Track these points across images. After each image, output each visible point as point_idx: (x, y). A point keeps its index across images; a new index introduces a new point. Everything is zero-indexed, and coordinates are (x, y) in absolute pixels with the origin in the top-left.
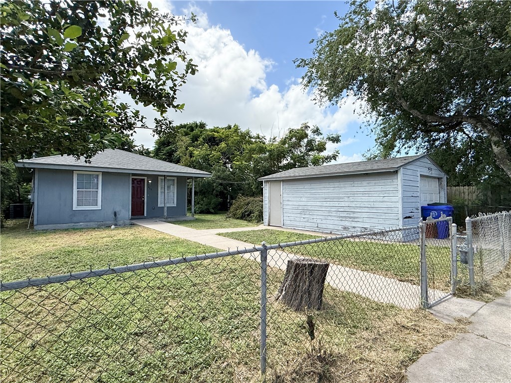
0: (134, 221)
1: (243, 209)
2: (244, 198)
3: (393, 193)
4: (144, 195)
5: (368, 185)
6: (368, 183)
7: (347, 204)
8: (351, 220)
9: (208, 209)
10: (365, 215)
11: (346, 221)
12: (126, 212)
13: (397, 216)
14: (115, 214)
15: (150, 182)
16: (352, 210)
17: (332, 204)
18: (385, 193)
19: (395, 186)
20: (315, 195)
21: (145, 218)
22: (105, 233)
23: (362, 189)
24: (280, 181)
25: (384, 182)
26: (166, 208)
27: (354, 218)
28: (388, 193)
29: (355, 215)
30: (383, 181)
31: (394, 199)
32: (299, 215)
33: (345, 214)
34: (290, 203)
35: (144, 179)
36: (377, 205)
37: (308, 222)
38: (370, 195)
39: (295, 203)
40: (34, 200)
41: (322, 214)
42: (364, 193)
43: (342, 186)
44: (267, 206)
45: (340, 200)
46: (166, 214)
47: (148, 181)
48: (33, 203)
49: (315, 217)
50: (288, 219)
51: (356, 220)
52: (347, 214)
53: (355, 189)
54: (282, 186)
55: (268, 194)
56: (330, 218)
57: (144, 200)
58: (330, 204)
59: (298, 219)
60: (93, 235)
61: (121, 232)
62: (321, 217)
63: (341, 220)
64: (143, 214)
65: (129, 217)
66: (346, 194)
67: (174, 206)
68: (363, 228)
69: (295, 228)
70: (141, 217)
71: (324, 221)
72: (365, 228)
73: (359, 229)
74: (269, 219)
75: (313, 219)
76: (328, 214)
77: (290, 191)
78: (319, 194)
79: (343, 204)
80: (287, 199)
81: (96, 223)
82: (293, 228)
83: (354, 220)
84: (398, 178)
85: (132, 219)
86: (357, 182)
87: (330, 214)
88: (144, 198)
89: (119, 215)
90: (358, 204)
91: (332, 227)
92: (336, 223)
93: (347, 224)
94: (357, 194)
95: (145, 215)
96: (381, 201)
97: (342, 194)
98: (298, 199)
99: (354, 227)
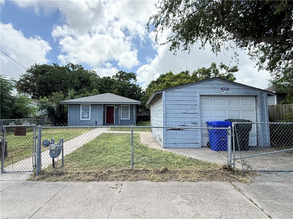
14: (96, 122)
15: (116, 107)
35: (114, 106)
57: (114, 116)
95: (114, 123)
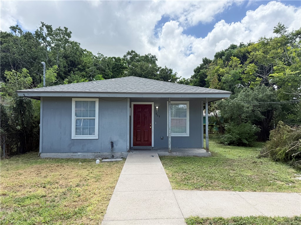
1: (287, 147)
2: (289, 128)
4: (151, 123)
14: (112, 144)
15: (157, 107)
21: (153, 149)
35: (151, 105)
46: (170, 147)
47: (155, 107)
57: (151, 128)
64: (151, 145)
65: (127, 149)
67: (186, 136)
70: (148, 147)
81: (94, 154)
85: (130, 150)
88: (151, 126)
95: (153, 146)
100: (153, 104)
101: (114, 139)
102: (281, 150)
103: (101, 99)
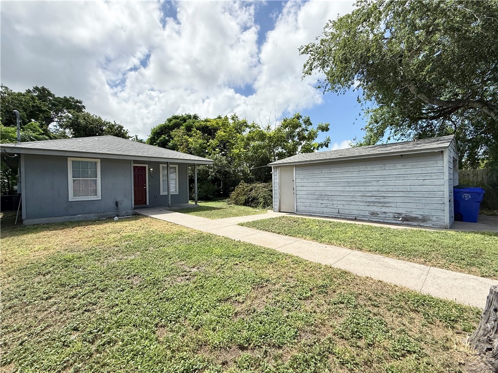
0: (138, 211)
1: (246, 196)
2: (246, 184)
3: (437, 175)
4: (145, 183)
5: (403, 168)
6: (403, 166)
7: (376, 188)
8: (381, 205)
9: (207, 196)
10: (398, 199)
11: (374, 206)
12: (128, 202)
13: (441, 200)
14: (117, 204)
15: (151, 169)
16: (382, 195)
17: (356, 189)
18: (426, 176)
19: (440, 168)
20: (335, 179)
21: (148, 207)
22: (109, 227)
23: (395, 172)
24: (293, 166)
25: (425, 164)
26: (170, 196)
27: (385, 203)
28: (430, 176)
29: (386, 200)
30: (423, 163)
31: (437, 182)
32: (315, 201)
33: (373, 199)
34: (305, 189)
35: (145, 167)
36: (414, 188)
37: (327, 207)
38: (406, 179)
39: (311, 189)
40: (21, 191)
41: (344, 199)
42: (398, 176)
43: (369, 169)
44: (278, 192)
45: (368, 184)
46: (170, 202)
47: (149, 169)
48: (20, 195)
49: (335, 202)
50: (302, 204)
51: (387, 205)
52: (376, 199)
53: (385, 172)
54: (294, 171)
55: (278, 180)
56: (353, 203)
57: (146, 188)
58: (354, 188)
59: (314, 205)
60: (95, 229)
61: (127, 225)
62: (343, 203)
63: (368, 205)
64: (146, 203)
65: (132, 207)
66: (375, 178)
67: (176, 193)
68: (396, 213)
69: (311, 214)
70: (144, 206)
71: (347, 207)
72: (398, 213)
73: (391, 215)
74: (280, 206)
75: (333, 204)
76: (352, 199)
77: (305, 176)
78: (341, 179)
79: (370, 188)
80: (301, 184)
81: (97, 214)
82: (308, 214)
83: (384, 205)
84: (444, 159)
85: (135, 208)
86: (389, 165)
87: (354, 199)
88: (145, 186)
89: (121, 205)
90: (390, 188)
91: (356, 213)
92: (362, 208)
93: (375, 209)
94: (389, 177)
95: (148, 204)
96: (421, 184)
97: (370, 178)
98: (313, 184)
99: (384, 213)
100: (147, 166)
101: (118, 199)
102: (243, 198)
103: (103, 160)
